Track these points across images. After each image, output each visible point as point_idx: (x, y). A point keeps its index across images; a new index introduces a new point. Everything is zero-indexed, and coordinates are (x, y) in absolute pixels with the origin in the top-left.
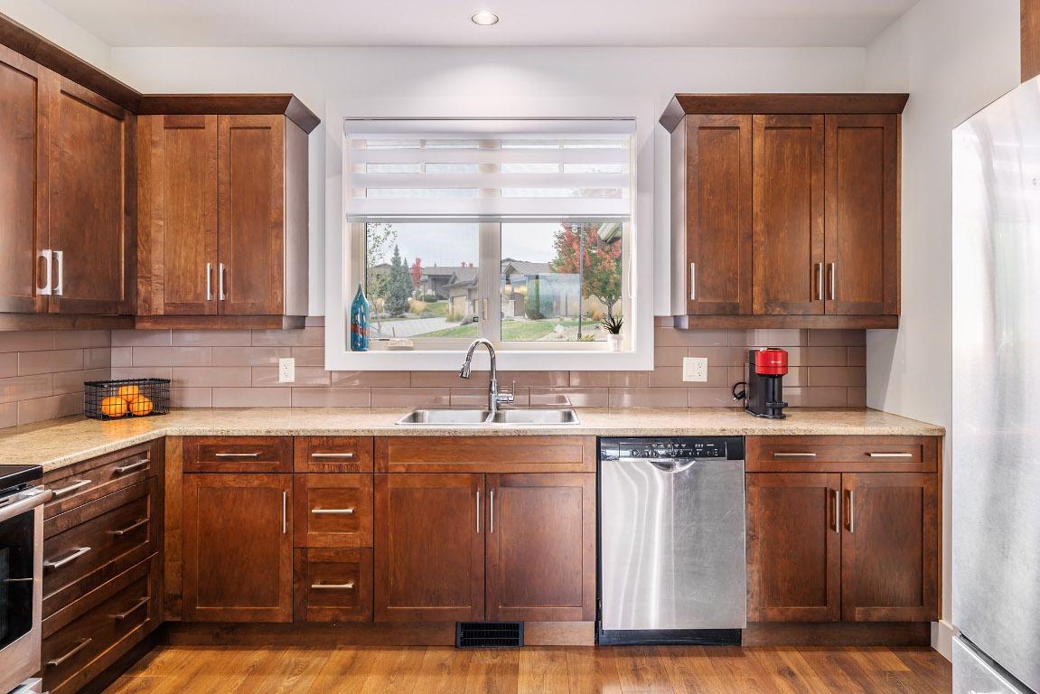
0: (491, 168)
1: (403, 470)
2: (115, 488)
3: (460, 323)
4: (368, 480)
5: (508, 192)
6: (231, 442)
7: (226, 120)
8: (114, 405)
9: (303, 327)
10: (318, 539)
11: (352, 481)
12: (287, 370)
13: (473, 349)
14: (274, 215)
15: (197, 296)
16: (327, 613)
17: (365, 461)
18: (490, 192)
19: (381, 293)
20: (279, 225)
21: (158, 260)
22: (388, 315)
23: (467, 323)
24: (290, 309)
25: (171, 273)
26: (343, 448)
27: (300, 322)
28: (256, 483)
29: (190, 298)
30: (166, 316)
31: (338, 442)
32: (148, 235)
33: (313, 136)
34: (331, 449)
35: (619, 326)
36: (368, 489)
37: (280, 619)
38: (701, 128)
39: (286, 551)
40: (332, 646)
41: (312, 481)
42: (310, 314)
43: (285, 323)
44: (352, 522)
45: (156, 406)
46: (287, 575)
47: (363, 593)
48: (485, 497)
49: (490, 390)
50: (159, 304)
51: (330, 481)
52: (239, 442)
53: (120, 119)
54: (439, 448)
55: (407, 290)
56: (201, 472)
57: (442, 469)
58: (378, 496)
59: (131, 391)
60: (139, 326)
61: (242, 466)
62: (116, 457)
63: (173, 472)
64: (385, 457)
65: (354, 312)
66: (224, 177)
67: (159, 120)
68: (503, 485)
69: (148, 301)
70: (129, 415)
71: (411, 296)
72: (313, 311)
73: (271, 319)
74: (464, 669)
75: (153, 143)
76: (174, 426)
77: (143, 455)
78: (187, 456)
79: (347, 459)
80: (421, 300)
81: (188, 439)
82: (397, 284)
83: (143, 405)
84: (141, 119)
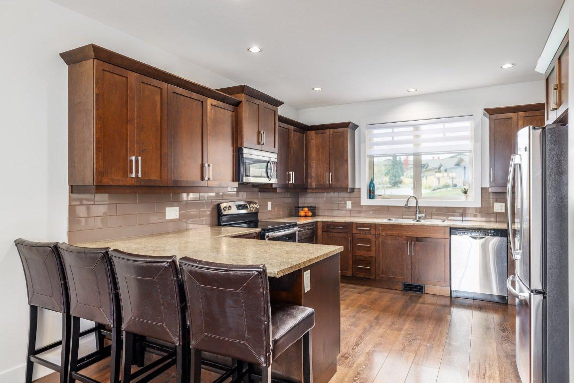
0: (417, 136)
1: (384, 234)
2: (308, 232)
3: (430, 190)
4: (374, 237)
5: (423, 145)
6: (335, 224)
7: (331, 130)
8: (302, 213)
9: (354, 191)
10: (360, 253)
11: (369, 237)
12: (349, 205)
13: (409, 198)
14: (345, 157)
15: (324, 182)
16: (362, 275)
17: (373, 232)
18: (417, 145)
19: (387, 174)
20: (347, 161)
21: (313, 172)
22: (391, 186)
23: (434, 190)
24: (350, 186)
25: (317, 176)
26: (367, 227)
27: (353, 190)
28: (342, 236)
29: (322, 183)
30: (315, 188)
31: (365, 225)
32: (311, 165)
33: (356, 131)
34: (363, 227)
35: (467, 191)
36: (374, 239)
37: (349, 275)
38: (495, 119)
39: (350, 256)
40: (364, 285)
41: (358, 236)
42: (356, 187)
43: (349, 190)
44: (369, 249)
45: (313, 214)
46: (350, 262)
47: (373, 270)
48: (411, 244)
49: (416, 213)
50: (314, 185)
51: (363, 236)
52: (337, 224)
53: (304, 134)
54: (396, 228)
55: (401, 173)
56: (327, 231)
57: (397, 235)
58: (377, 242)
59: (306, 209)
60: (308, 191)
61: (338, 231)
62: (308, 225)
63: (320, 232)
64: (379, 230)
65: (370, 187)
66: (331, 147)
67: (313, 132)
68: (417, 241)
69: (311, 184)
70: (306, 216)
71: (403, 176)
72: (357, 186)
73: (344, 189)
74: (404, 295)
75: (312, 139)
76: (319, 219)
77: (313, 225)
78: (323, 228)
79: (368, 230)
80: (409, 178)
81: (323, 222)
82: (395, 170)
83: (309, 214)
84: (308, 132)
